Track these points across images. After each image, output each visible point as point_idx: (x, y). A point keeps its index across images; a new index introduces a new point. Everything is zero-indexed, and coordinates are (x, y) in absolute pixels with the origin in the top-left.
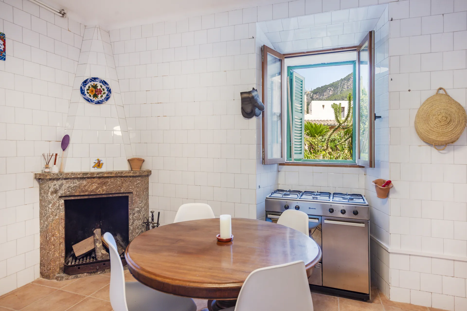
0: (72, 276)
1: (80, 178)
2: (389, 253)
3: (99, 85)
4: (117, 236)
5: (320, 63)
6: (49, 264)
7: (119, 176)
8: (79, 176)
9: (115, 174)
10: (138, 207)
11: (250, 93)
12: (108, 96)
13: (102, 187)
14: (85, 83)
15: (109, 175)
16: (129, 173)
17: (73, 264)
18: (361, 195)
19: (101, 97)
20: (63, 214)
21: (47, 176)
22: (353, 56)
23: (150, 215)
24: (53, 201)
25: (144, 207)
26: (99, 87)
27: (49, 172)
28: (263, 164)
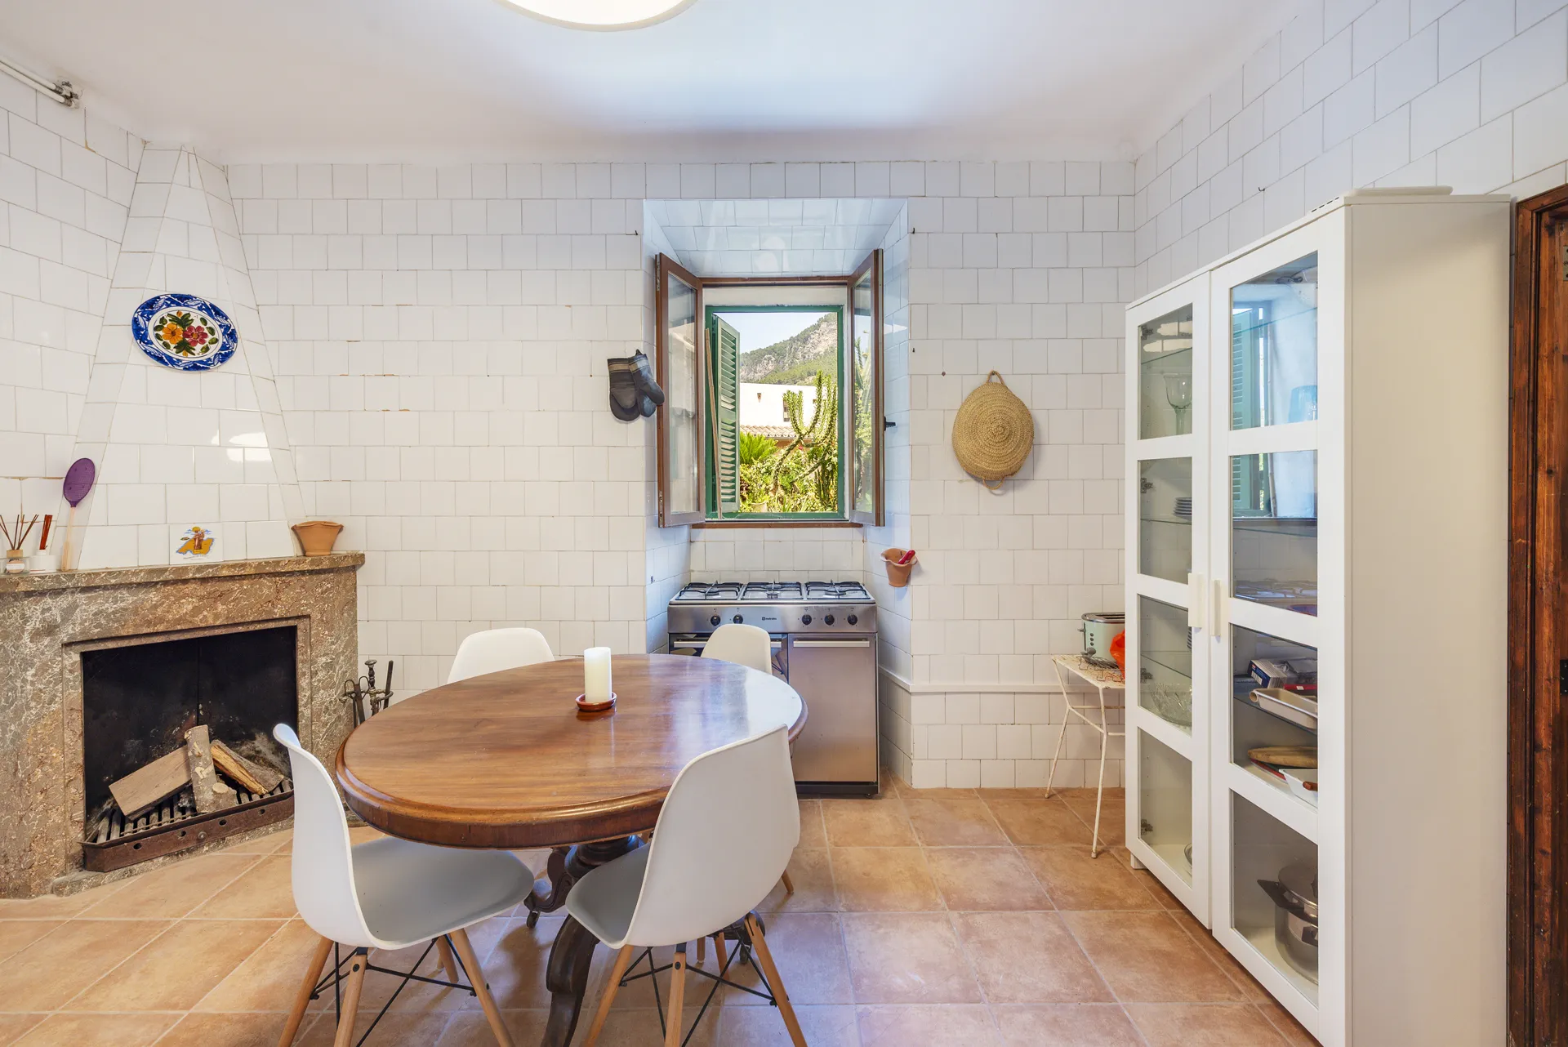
0: (112, 873)
1: (139, 584)
2: (910, 693)
3: (196, 317)
4: (254, 739)
5: (774, 304)
6: (25, 851)
7: (266, 574)
8: (134, 580)
9: (254, 568)
10: (326, 655)
11: (631, 361)
12: (228, 349)
13: (213, 607)
14: (149, 307)
15: (236, 572)
16: (298, 562)
17: (115, 837)
18: (857, 584)
19: (204, 350)
20: (76, 694)
21: (18, 584)
22: (839, 295)
23: (363, 671)
24: (40, 659)
25: (343, 652)
26: (196, 323)
27: (22, 572)
28: (661, 526)
